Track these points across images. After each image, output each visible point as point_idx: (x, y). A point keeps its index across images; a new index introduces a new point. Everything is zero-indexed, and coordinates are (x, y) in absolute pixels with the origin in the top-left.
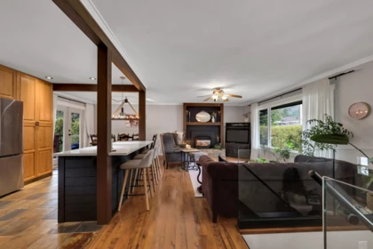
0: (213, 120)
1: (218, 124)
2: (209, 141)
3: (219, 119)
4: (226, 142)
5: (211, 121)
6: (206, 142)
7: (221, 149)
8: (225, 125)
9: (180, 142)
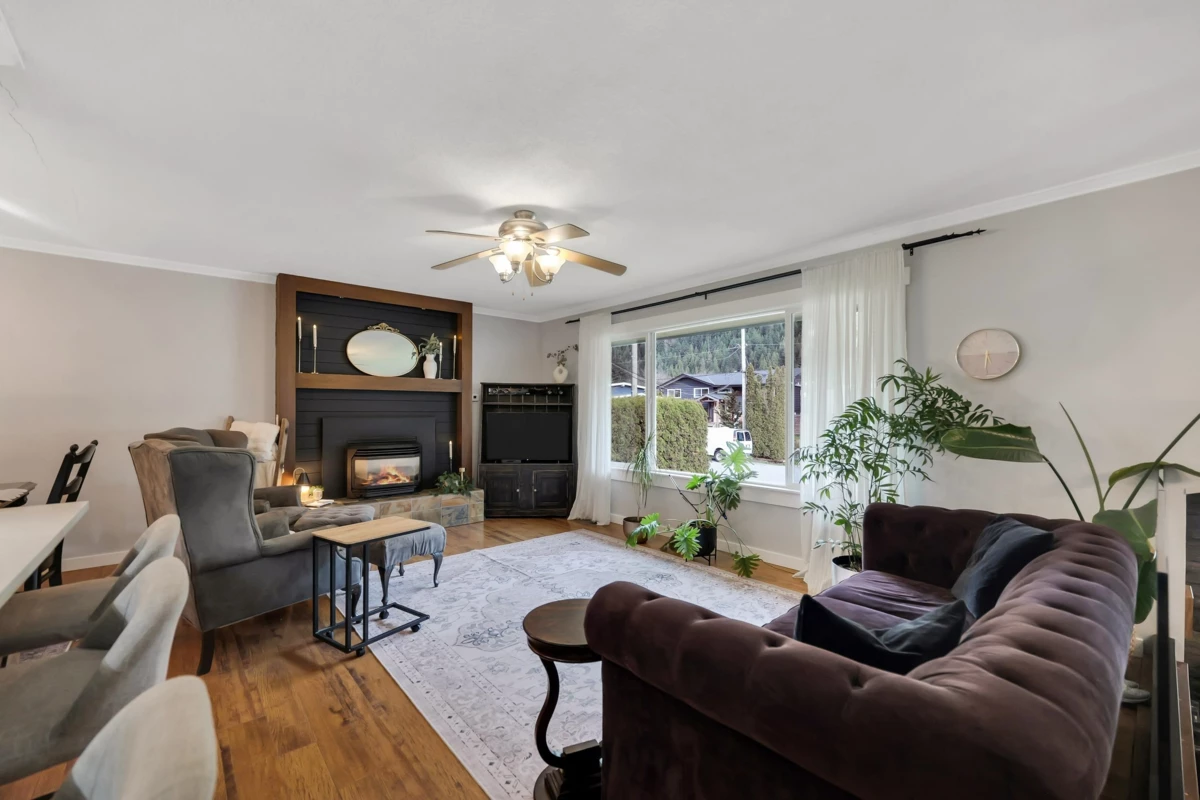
0: (431, 369)
1: (452, 385)
2: (412, 463)
3: (454, 365)
4: (485, 459)
5: (418, 372)
6: (399, 468)
7: (464, 490)
8: (476, 390)
9: (266, 474)
